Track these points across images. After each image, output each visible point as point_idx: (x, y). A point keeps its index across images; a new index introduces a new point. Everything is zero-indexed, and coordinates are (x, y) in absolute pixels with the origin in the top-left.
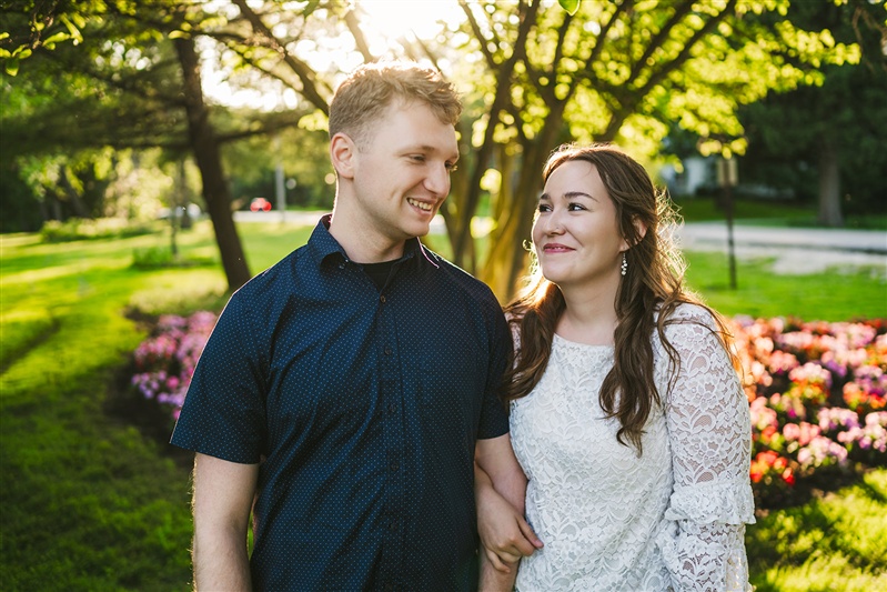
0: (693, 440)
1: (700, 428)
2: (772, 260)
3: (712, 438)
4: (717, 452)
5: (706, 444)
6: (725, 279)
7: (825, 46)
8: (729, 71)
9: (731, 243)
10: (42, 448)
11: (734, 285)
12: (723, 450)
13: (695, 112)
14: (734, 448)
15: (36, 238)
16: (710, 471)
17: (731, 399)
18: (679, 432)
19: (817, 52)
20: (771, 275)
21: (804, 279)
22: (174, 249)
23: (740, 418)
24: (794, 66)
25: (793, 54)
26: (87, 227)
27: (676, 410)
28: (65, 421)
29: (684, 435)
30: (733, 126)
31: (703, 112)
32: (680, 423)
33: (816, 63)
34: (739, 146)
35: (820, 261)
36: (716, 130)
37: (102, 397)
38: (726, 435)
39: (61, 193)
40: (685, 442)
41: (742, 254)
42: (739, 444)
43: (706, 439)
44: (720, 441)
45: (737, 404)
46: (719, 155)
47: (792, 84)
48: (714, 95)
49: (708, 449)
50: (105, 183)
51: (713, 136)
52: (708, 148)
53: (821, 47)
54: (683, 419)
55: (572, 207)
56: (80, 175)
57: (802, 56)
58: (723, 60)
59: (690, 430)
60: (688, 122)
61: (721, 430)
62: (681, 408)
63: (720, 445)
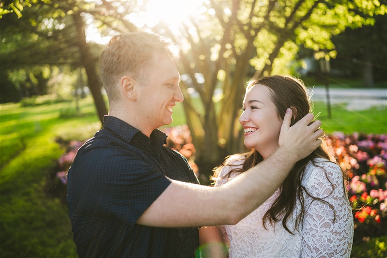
0: (318, 236)
1: (324, 229)
2: (346, 104)
3: (330, 236)
4: (331, 245)
5: (326, 240)
6: (326, 114)
7: (375, 6)
8: (328, 19)
9: (328, 97)
10: (13, 212)
11: (330, 117)
12: (335, 244)
13: (312, 39)
14: (342, 245)
15: (18, 105)
16: (326, 255)
17: (344, 216)
18: (311, 229)
19: (372, 9)
20: (346, 112)
21: (362, 112)
22: (78, 108)
23: (348, 229)
24: (361, 16)
25: (360, 10)
26: (40, 99)
27: (311, 216)
28: (26, 198)
29: (314, 232)
30: (330, 45)
31: (316, 39)
32: (312, 224)
33: (371, 14)
34: (333, 54)
35: (368, 104)
36: (322, 47)
37: (43, 183)
38: (338, 236)
39: (28, 85)
40: (314, 236)
41: (333, 101)
42: (345, 243)
43: (326, 236)
44: (334, 239)
45: (347, 220)
46: (324, 59)
47: (360, 25)
48: (321, 31)
49: (327, 243)
50: (47, 80)
51: (320, 50)
52: (318, 56)
53: (373, 7)
54: (315, 222)
55: (253, 108)
56: (36, 77)
57: (365, 11)
58: (325, 14)
59: (318, 230)
60: (309, 44)
61: (336, 233)
62: (314, 215)
63: (334, 241)
